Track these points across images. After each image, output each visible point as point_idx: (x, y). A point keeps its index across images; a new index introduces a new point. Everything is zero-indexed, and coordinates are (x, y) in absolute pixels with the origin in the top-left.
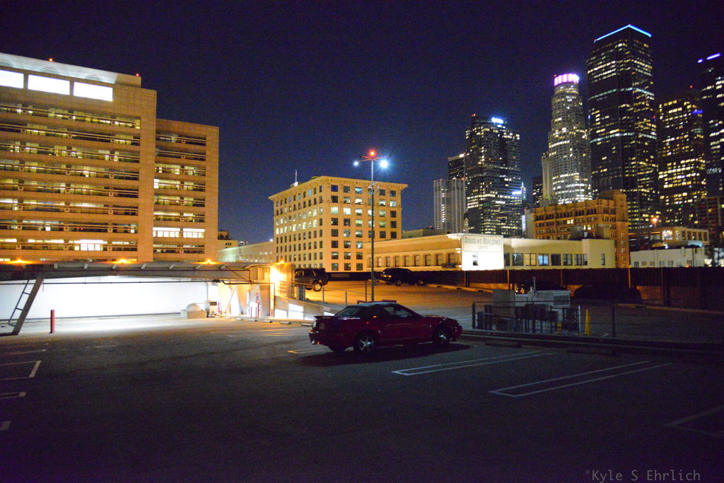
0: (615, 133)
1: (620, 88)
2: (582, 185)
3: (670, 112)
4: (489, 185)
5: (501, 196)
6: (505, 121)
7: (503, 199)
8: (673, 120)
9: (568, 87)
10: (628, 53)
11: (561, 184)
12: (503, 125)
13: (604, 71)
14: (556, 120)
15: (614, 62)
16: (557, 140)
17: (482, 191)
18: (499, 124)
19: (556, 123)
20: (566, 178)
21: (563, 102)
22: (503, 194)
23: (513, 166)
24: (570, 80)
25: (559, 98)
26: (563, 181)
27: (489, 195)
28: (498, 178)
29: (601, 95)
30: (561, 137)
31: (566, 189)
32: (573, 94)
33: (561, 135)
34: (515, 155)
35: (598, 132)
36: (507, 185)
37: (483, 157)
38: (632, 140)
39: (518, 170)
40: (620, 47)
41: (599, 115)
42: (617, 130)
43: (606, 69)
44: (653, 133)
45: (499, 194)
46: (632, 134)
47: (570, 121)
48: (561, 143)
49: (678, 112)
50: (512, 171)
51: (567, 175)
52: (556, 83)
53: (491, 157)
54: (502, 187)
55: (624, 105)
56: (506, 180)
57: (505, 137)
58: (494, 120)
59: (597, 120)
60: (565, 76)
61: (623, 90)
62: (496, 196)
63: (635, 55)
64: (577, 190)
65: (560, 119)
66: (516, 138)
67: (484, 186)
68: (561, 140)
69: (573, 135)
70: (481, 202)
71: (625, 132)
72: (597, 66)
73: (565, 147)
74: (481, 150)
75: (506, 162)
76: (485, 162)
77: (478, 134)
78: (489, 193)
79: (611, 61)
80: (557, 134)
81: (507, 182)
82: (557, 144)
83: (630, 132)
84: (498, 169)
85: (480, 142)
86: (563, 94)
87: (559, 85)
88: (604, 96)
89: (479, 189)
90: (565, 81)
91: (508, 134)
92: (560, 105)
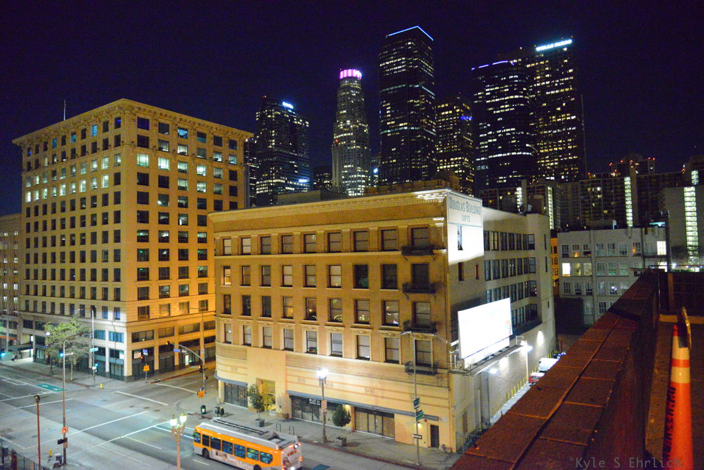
0: (403, 126)
1: (408, 84)
2: (363, 176)
3: (443, 113)
4: (279, 171)
5: (291, 183)
6: (294, 106)
7: (292, 186)
8: (446, 121)
9: (351, 82)
10: (416, 52)
11: (345, 174)
12: (292, 110)
13: (395, 67)
14: (341, 112)
15: (404, 59)
16: (342, 132)
17: (272, 176)
18: (290, 109)
19: (341, 114)
20: (349, 168)
21: (348, 95)
22: (293, 180)
23: (303, 153)
24: (354, 76)
25: (344, 91)
26: (346, 172)
27: (279, 181)
28: (289, 163)
29: (392, 88)
30: (345, 129)
31: (350, 179)
32: (357, 90)
33: (346, 127)
34: (304, 142)
35: (388, 123)
36: (296, 172)
37: (273, 141)
38: (418, 135)
39: (306, 157)
40: (410, 45)
41: (389, 108)
42: (406, 124)
43: (396, 65)
44: (434, 130)
45: (289, 180)
46: (417, 128)
47: (353, 115)
48: (345, 135)
49: (449, 114)
50: (301, 158)
51: (350, 166)
52: (342, 77)
53: (281, 141)
54: (291, 173)
55: (412, 101)
56: (295, 166)
57: (296, 122)
58: (285, 104)
59: (388, 112)
60: (350, 71)
61: (411, 86)
62: (286, 182)
63: (421, 54)
64: (359, 181)
65: (345, 112)
66: (305, 124)
67: (274, 171)
68: (345, 132)
69: (356, 128)
70: (270, 187)
71: (412, 126)
72: (389, 61)
73: (348, 139)
74: (272, 133)
75: (295, 148)
76: (275, 146)
77: (269, 116)
78: (279, 178)
79: (401, 57)
80: (341, 126)
81: (296, 169)
82: (342, 135)
83: (417, 127)
84: (288, 154)
85: (271, 124)
86: (348, 88)
87: (344, 79)
88: (394, 90)
89: (269, 174)
90: (350, 75)
91: (298, 120)
92: (345, 98)
